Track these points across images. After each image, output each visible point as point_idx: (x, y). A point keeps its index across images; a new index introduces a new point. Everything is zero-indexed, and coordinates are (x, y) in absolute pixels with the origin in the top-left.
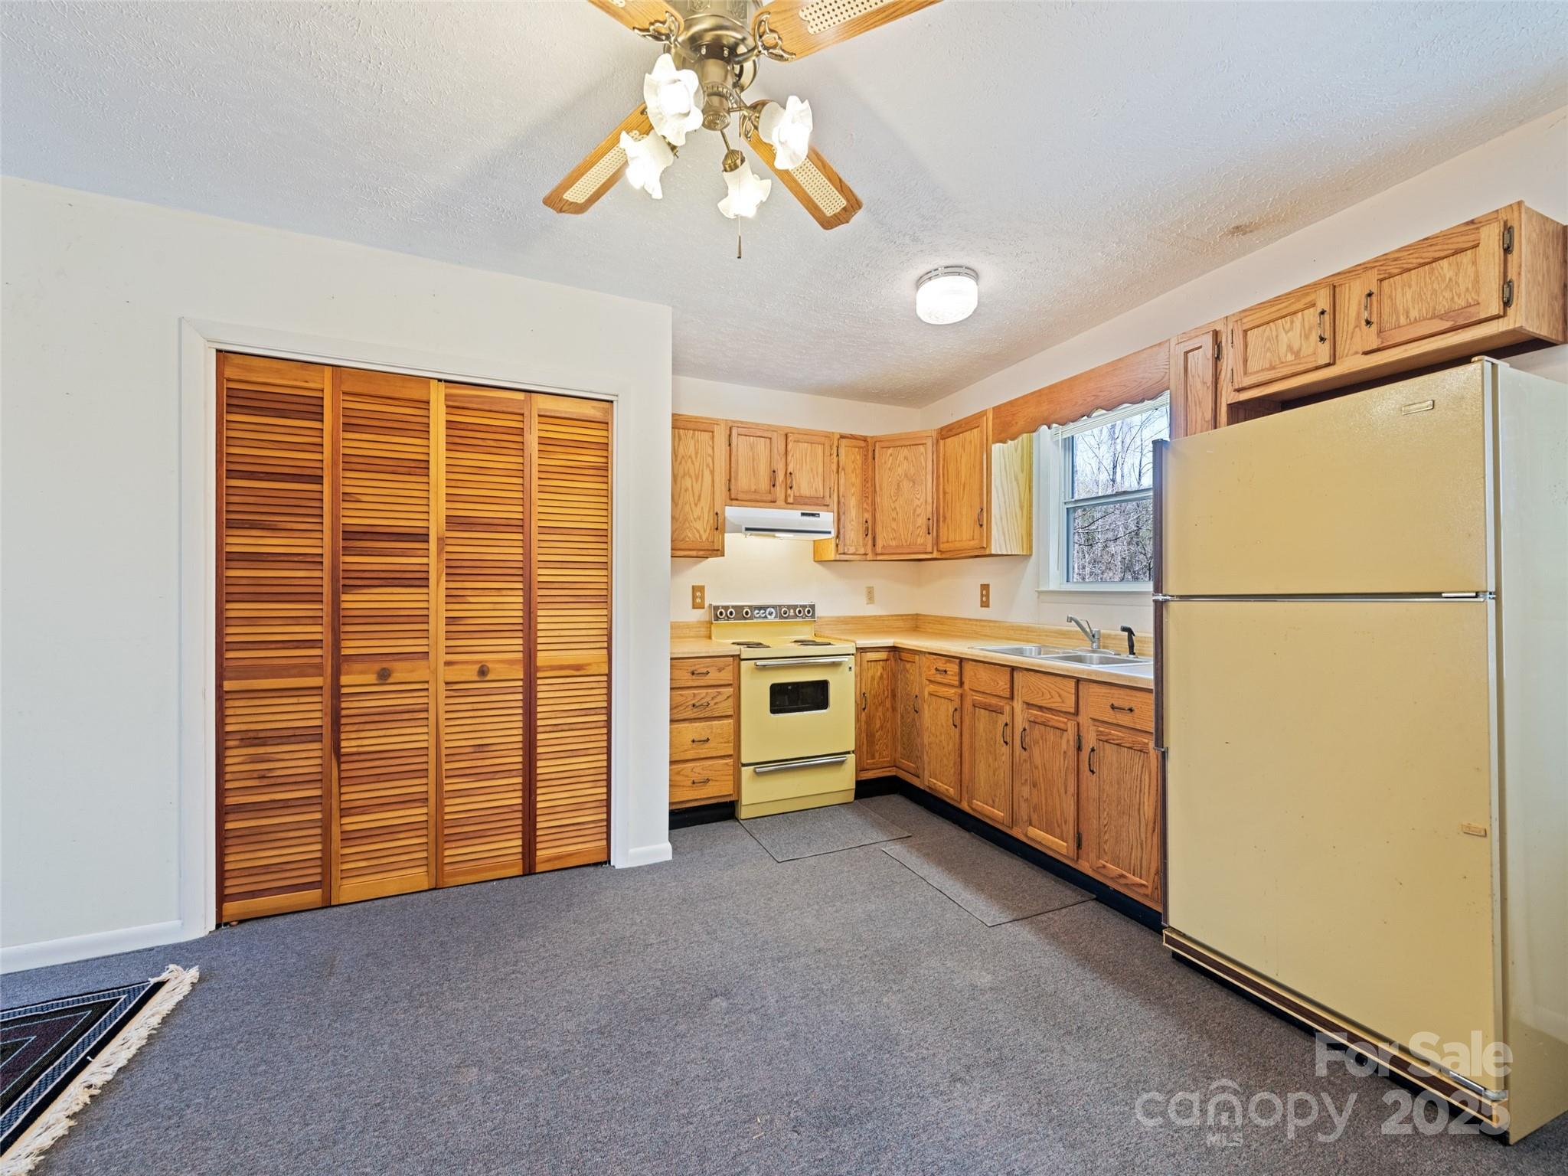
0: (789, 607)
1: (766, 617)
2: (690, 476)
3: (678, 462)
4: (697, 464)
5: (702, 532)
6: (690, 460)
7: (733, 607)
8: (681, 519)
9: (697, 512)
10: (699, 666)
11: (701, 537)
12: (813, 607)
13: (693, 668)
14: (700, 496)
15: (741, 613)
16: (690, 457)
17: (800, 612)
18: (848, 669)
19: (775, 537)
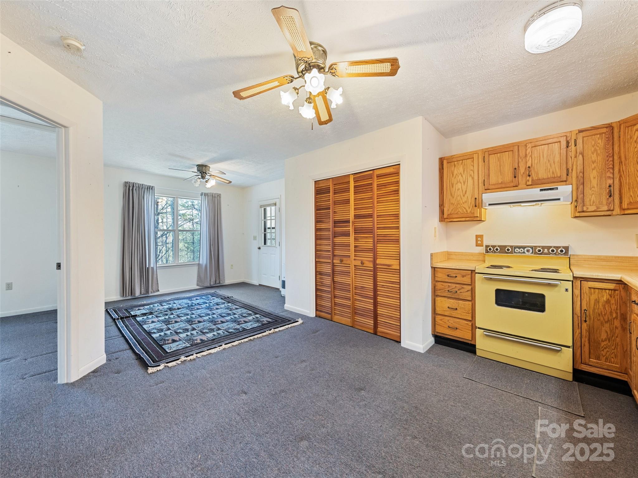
0: (544, 248)
1: (524, 252)
2: (461, 183)
3: (454, 177)
4: (464, 176)
5: (467, 208)
6: (460, 175)
7: (499, 246)
8: (455, 204)
9: (464, 199)
10: (451, 273)
11: (467, 211)
12: (567, 248)
13: (448, 273)
14: (466, 191)
15: (503, 250)
16: (461, 174)
17: (553, 251)
18: (564, 290)
19: (521, 206)
